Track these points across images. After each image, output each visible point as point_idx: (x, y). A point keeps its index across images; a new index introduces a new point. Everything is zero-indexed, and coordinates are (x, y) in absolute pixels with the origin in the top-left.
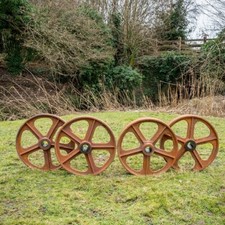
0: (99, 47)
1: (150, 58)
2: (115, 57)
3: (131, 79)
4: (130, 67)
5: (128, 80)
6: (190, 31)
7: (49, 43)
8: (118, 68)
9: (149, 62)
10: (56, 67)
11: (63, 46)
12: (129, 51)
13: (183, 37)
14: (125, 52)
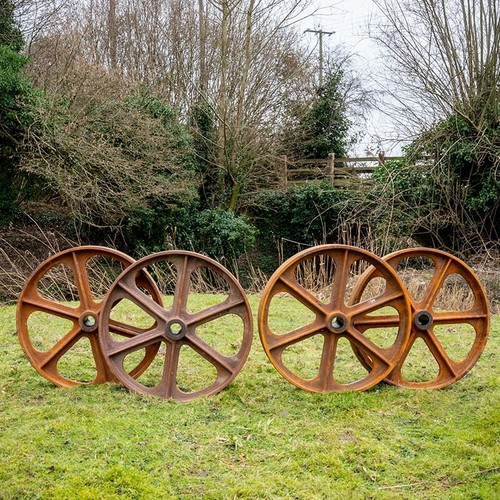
0: (168, 172)
1: (272, 193)
2: (200, 191)
3: (233, 236)
4: (230, 213)
5: (225, 237)
6: (353, 141)
7: (69, 164)
8: (206, 213)
9: (270, 202)
10: (83, 211)
11: (96, 170)
12: (228, 179)
13: (339, 154)
14: (221, 181)
